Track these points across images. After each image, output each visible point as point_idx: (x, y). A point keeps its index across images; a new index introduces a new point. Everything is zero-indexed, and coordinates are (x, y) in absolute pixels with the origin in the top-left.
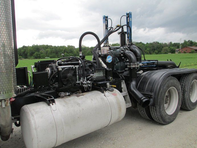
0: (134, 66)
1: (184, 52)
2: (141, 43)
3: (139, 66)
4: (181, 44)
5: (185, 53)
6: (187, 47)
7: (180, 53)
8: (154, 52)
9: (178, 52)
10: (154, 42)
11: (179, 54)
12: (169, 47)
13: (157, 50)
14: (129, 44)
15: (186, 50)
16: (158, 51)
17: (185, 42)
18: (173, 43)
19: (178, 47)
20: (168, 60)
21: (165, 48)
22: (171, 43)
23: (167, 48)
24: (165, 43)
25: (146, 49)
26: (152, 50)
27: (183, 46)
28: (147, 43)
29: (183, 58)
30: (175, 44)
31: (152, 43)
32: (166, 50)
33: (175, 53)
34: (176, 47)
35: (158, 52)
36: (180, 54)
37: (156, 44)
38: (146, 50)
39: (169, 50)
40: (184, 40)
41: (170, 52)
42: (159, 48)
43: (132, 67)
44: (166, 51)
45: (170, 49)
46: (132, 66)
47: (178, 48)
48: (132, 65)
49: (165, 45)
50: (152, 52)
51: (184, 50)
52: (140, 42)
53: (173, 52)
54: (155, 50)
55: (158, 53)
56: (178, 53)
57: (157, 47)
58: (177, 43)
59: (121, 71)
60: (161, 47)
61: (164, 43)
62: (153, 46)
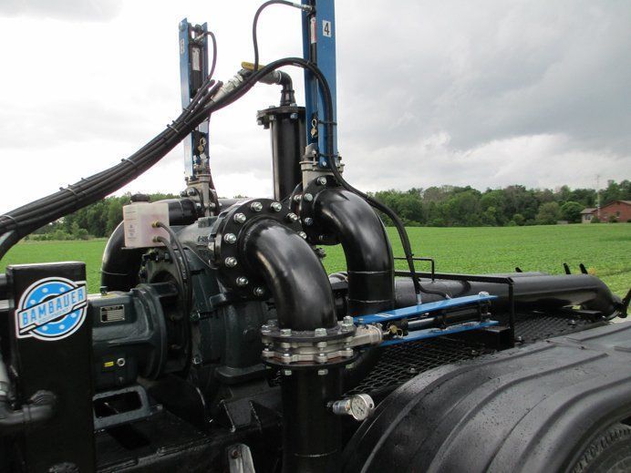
0: (306, 355)
1: (612, 217)
2: (468, 189)
3: (349, 352)
4: (600, 193)
5: (615, 221)
6: (619, 203)
7: (596, 221)
8: (510, 218)
9: (592, 217)
10: (511, 187)
11: (594, 225)
12: (561, 204)
13: (520, 212)
14: (316, 183)
15: (618, 214)
16: (523, 215)
17: (613, 187)
18: (572, 189)
19: (590, 203)
20: (572, 270)
21: (546, 206)
22: (565, 189)
23: (554, 204)
24: (547, 190)
25: (486, 209)
26: (506, 211)
27: (605, 198)
28: (490, 191)
29: (610, 240)
30: (578, 192)
31: (505, 190)
32: (552, 211)
33: (580, 222)
34: (585, 201)
35: (523, 218)
36: (597, 224)
37: (517, 192)
38: (485, 213)
39: (560, 213)
40: (609, 181)
41: (565, 219)
42: (528, 207)
43: (292, 366)
44: (550, 215)
45: (565, 208)
46: (292, 351)
47: (591, 207)
48: (286, 346)
49: (548, 196)
50: (503, 218)
51: (611, 211)
52: (464, 186)
53: (574, 217)
54: (514, 211)
55: (525, 221)
56: (592, 222)
57: (522, 203)
58: (585, 190)
59: (241, 372)
60: (536, 202)
61: (542, 190)
62: (509, 201)
